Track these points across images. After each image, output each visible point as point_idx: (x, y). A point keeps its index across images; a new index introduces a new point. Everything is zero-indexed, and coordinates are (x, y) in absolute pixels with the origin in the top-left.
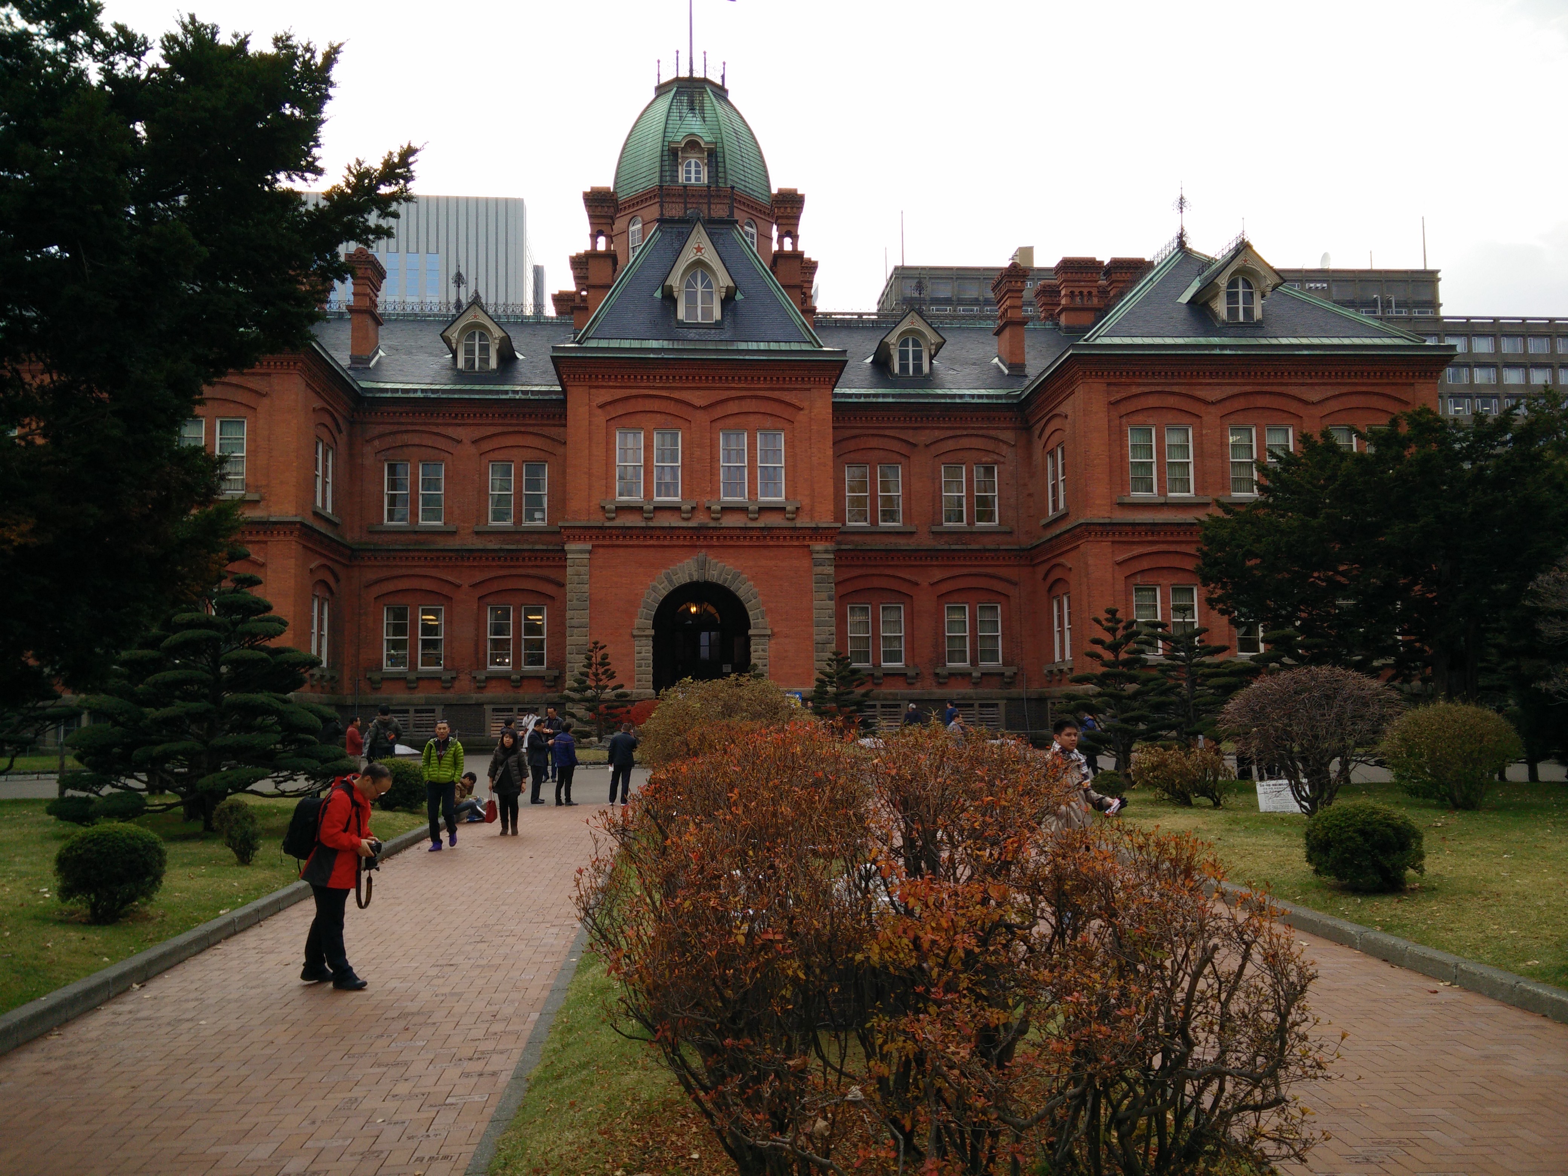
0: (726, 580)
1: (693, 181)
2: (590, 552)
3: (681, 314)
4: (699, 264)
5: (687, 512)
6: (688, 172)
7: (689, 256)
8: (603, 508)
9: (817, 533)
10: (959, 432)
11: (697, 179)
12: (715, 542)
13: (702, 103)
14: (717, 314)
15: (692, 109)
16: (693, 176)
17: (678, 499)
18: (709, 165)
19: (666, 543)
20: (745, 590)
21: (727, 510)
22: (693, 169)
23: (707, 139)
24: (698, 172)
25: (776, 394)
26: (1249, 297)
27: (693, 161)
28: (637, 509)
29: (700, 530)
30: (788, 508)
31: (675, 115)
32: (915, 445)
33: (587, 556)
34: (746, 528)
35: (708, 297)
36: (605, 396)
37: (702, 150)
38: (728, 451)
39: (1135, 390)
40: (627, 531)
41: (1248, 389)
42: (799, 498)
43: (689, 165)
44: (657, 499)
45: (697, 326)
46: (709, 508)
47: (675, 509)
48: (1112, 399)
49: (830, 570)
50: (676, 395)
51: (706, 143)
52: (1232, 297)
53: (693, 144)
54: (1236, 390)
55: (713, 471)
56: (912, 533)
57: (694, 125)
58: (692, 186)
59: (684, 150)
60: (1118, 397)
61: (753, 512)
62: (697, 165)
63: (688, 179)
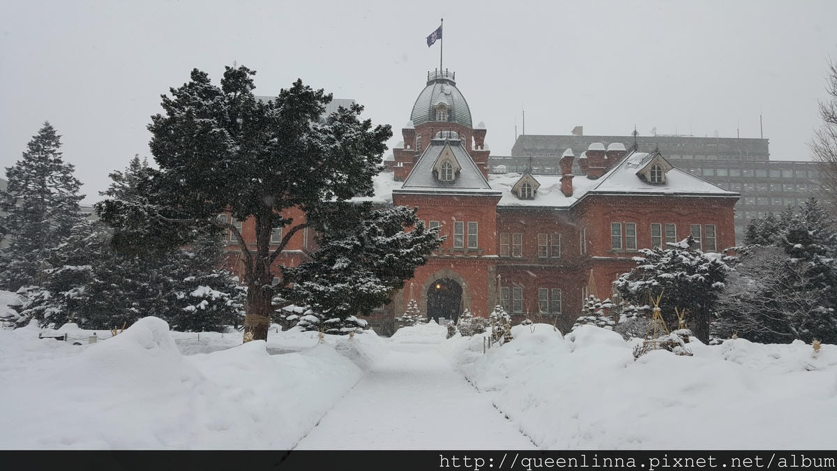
0: (455, 279)
3: (440, 177)
4: (446, 159)
5: (441, 252)
6: (440, 117)
7: (443, 157)
10: (544, 221)
11: (443, 119)
12: (451, 264)
14: (453, 177)
15: (442, 92)
18: (448, 114)
20: (462, 281)
21: (457, 251)
24: (444, 117)
25: (477, 209)
26: (659, 174)
29: (446, 259)
30: (479, 251)
31: (435, 95)
32: (528, 226)
34: (463, 258)
35: (450, 171)
37: (445, 109)
38: (457, 229)
39: (614, 209)
41: (659, 209)
42: (483, 247)
43: (440, 114)
45: (446, 182)
46: (449, 250)
47: (436, 251)
48: (604, 212)
49: (494, 275)
50: (438, 208)
51: (448, 106)
52: (653, 174)
53: (442, 106)
54: (653, 210)
55: (451, 236)
56: (526, 260)
57: (443, 99)
58: (441, 122)
59: (438, 108)
60: (607, 211)
61: (466, 252)
62: (443, 114)
63: (440, 119)
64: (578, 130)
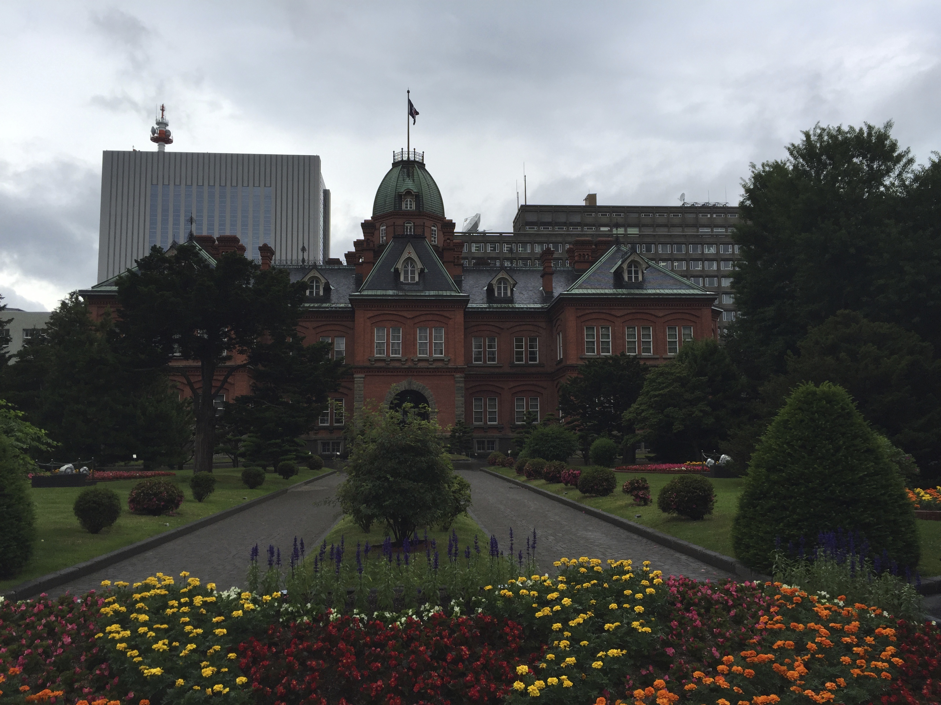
0: (419, 389)
1: (409, 208)
2: (364, 378)
3: (402, 279)
4: (409, 259)
5: (404, 361)
6: (407, 204)
7: (405, 256)
8: (370, 360)
9: (456, 370)
10: (521, 323)
11: (411, 208)
12: (415, 374)
13: (413, 172)
14: (417, 279)
15: (408, 176)
16: (409, 206)
17: (400, 356)
18: (415, 201)
19: (395, 374)
20: (428, 393)
21: (420, 360)
22: (409, 203)
23: (415, 191)
24: (411, 205)
25: (441, 313)
26: (636, 272)
27: (409, 200)
28: (384, 360)
29: (409, 369)
30: (445, 360)
31: (401, 179)
32: (502, 329)
33: (363, 379)
34: (428, 368)
35: (413, 272)
36: (370, 314)
37: (413, 195)
38: (420, 337)
39: (587, 311)
40: (379, 369)
41: (634, 311)
42: (450, 355)
43: (407, 201)
44: (391, 356)
45: (408, 284)
46: (413, 360)
47: (399, 360)
48: (578, 315)
49: (462, 385)
50: (400, 313)
51: (415, 192)
52: (630, 272)
53: (408, 193)
54: (629, 311)
55: (415, 345)
56: (501, 367)
57: (409, 185)
58: (408, 211)
59: (404, 195)
60: (580, 314)
61: (431, 361)
62: (410, 201)
63: (407, 207)
64: (591, 198)
